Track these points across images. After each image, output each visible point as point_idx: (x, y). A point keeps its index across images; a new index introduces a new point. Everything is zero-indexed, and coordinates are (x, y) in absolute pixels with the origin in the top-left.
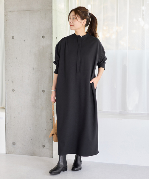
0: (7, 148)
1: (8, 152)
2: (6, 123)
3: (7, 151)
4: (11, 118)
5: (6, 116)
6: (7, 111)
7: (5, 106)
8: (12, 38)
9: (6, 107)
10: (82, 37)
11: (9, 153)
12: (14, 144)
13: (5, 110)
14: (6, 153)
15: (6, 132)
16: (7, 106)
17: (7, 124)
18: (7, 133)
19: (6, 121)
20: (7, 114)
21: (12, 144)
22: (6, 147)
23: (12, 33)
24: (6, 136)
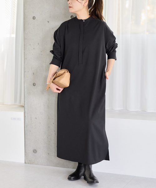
0: (27, 156)
1: (28, 161)
2: (25, 125)
3: (26, 160)
4: (31, 119)
5: (25, 117)
6: (26, 110)
7: (24, 104)
8: (33, 18)
9: (26, 106)
10: (84, 21)
11: (28, 163)
12: (35, 151)
13: (24, 110)
14: (25, 163)
15: (26, 136)
16: (26, 104)
17: (27, 126)
18: (26, 138)
19: (25, 123)
20: (26, 114)
21: (32, 151)
22: (25, 155)
23: (33, 12)
24: (25, 142)
